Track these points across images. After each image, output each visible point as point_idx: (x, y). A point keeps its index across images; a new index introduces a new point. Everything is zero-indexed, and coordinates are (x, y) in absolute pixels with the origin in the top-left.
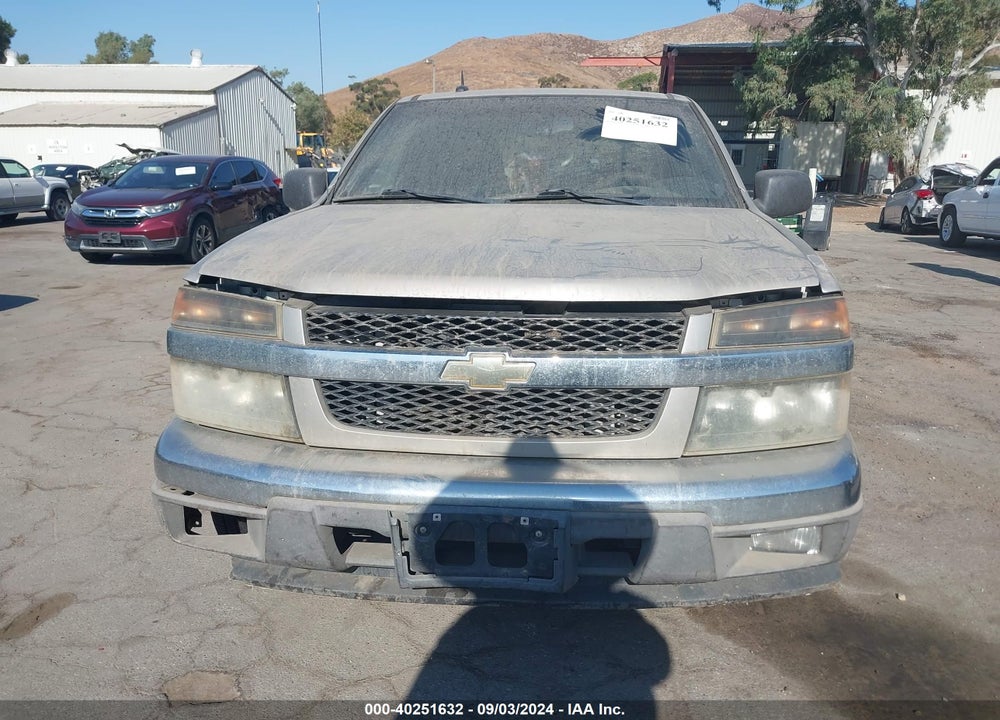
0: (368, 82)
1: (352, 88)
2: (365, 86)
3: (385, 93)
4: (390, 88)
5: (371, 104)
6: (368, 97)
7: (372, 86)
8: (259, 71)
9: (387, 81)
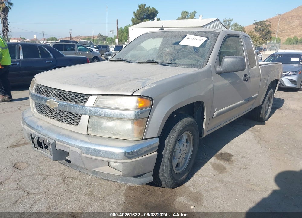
0: (260, 22)
1: (254, 24)
2: (259, 23)
3: (266, 25)
4: (267, 24)
5: (260, 29)
6: (259, 27)
7: (262, 23)
8: (217, 20)
9: (267, 21)
